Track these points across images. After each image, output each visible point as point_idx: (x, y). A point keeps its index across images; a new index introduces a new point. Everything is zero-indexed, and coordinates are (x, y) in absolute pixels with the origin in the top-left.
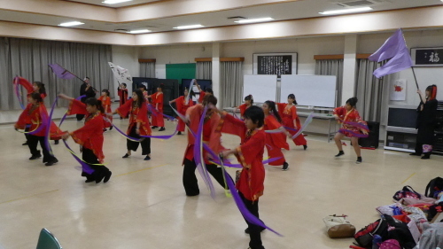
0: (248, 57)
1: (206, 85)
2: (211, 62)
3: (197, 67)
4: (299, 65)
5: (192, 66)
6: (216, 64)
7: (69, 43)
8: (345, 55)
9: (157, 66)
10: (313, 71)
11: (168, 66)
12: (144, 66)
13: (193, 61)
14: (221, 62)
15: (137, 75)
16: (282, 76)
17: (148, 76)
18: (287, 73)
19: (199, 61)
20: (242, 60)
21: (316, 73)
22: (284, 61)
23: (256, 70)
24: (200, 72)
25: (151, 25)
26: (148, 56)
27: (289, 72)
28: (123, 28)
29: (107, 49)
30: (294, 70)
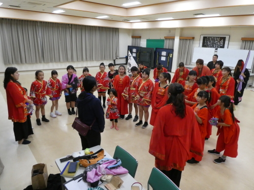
0: (197, 37)
1: (170, 51)
2: (174, 39)
3: (165, 41)
4: (230, 43)
5: (162, 41)
6: (177, 40)
9: (141, 40)
10: (240, 47)
11: (148, 40)
12: (134, 39)
13: (163, 38)
14: (180, 39)
15: (130, 44)
16: (218, 49)
17: (136, 46)
18: (221, 47)
19: (166, 38)
20: (193, 38)
21: (241, 49)
22: (220, 40)
23: (201, 44)
24: (167, 45)
26: (137, 34)
27: (223, 47)
29: (116, 30)
30: (226, 45)
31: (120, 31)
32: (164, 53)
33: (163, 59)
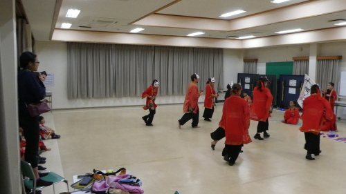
1: (300, 80)
2: (308, 60)
3: (295, 64)
5: (291, 64)
6: (313, 62)
9: (258, 64)
11: (268, 65)
12: (247, 64)
13: (290, 60)
14: (318, 60)
15: (241, 71)
17: (250, 72)
19: (296, 60)
20: (340, 58)
24: (296, 70)
25: (256, 32)
26: (251, 56)
28: (233, 35)
29: (220, 52)
31: (224, 52)
32: (293, 83)
33: (292, 91)
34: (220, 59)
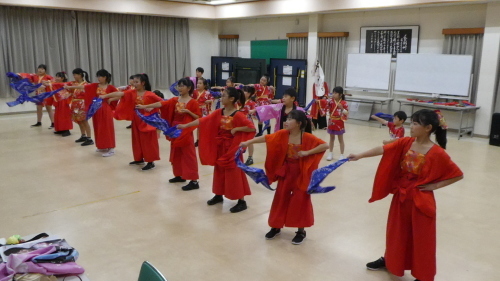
0: (353, 32)
1: (300, 64)
2: (306, 38)
3: (289, 43)
4: (422, 42)
5: (284, 43)
6: (313, 40)
7: (142, 17)
8: (486, 29)
9: (240, 42)
10: (441, 49)
11: (254, 44)
12: (224, 42)
13: (283, 37)
14: (320, 38)
15: (216, 53)
16: (399, 55)
17: (229, 55)
18: (405, 51)
19: (292, 37)
20: (346, 35)
21: (445, 52)
22: (402, 36)
23: (363, 47)
24: (292, 51)
26: (229, 31)
27: (408, 51)
29: (183, 23)
30: (414, 47)
31: (190, 24)
32: (288, 70)
33: (287, 82)
34: (185, 35)
